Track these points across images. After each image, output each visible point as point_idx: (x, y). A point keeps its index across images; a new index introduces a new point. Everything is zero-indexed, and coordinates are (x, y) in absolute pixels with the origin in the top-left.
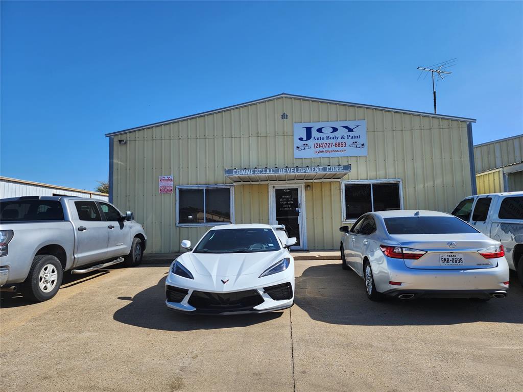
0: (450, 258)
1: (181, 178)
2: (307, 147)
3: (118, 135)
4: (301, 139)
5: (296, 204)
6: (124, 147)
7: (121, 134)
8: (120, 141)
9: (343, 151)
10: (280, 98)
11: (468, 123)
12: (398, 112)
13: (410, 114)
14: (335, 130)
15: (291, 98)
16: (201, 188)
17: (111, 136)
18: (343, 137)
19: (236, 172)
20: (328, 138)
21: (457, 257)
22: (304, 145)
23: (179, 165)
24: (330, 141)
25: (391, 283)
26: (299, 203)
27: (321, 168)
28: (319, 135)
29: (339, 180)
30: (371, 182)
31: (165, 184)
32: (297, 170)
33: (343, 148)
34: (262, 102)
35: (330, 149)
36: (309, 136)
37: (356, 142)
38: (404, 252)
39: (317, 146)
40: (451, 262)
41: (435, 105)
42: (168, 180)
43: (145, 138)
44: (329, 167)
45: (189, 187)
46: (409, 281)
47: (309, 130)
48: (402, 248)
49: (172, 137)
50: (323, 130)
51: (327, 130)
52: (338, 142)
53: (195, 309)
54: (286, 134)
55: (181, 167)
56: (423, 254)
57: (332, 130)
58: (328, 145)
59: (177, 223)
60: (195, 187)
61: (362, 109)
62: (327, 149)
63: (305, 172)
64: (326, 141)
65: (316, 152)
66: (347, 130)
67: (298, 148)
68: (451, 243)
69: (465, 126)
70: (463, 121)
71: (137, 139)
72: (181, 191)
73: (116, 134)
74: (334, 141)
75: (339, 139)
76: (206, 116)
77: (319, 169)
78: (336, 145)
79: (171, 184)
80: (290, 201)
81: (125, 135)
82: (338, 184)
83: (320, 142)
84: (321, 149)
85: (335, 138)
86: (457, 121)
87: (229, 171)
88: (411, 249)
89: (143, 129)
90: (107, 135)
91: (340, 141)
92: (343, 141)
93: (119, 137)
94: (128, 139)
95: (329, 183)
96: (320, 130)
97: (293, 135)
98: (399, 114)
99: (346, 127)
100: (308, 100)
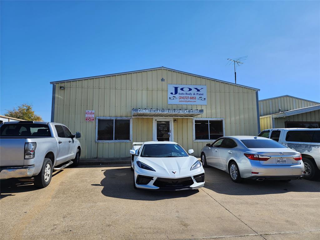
0: (281, 160)
1: (100, 112)
2: (174, 98)
3: (59, 83)
4: (172, 93)
5: (168, 130)
6: (62, 91)
7: (61, 83)
8: (61, 87)
9: (194, 102)
10: (161, 69)
11: (256, 91)
12: (223, 82)
13: (229, 84)
14: (190, 90)
15: (167, 70)
16: (112, 119)
17: (54, 84)
18: (194, 94)
19: (140, 111)
20: (186, 94)
21: (283, 160)
22: (174, 97)
23: (99, 104)
24: (187, 96)
25: (252, 173)
26: (170, 129)
27: (188, 110)
28: (181, 92)
29: (192, 118)
30: (209, 119)
31: (90, 116)
32: (175, 111)
33: (194, 100)
34: (150, 71)
35: (187, 100)
36: (176, 93)
37: (201, 97)
38: (259, 157)
39: (180, 98)
40: (281, 162)
41: (236, 79)
42: (91, 113)
43: (77, 87)
44: (192, 110)
45: (104, 118)
46: (262, 172)
47: (176, 89)
48: (258, 155)
49: (94, 87)
50: (184, 89)
51: (186, 90)
52: (192, 96)
53: (159, 188)
54: (163, 90)
55: (100, 105)
56: (269, 158)
57: (188, 89)
58: (186, 98)
59: (96, 140)
60: (109, 118)
61: (204, 80)
62: (185, 100)
63: (179, 112)
64: (185, 95)
65: (180, 101)
66: (197, 90)
67: (170, 98)
68: (281, 153)
69: (255, 92)
70: (254, 89)
71: (72, 86)
72: (99, 120)
73: (58, 82)
74: (190, 96)
75: (193, 94)
76: (117, 76)
77: (187, 111)
78: (191, 98)
79: (93, 116)
80: (165, 128)
81: (63, 84)
82: (191, 119)
83: (182, 96)
84: (183, 100)
85: (190, 94)
86: (251, 89)
87: (136, 110)
88: (262, 156)
89: (76, 81)
90: (51, 83)
91: (193, 96)
92: (194, 96)
93: (60, 85)
94: (66, 86)
95: (186, 119)
96: (182, 89)
97: (167, 91)
98: (223, 84)
99: (196, 89)
100: (176, 72)
